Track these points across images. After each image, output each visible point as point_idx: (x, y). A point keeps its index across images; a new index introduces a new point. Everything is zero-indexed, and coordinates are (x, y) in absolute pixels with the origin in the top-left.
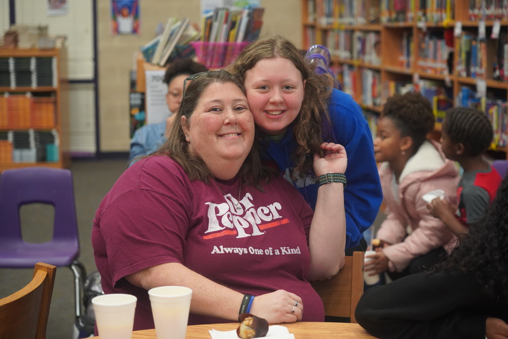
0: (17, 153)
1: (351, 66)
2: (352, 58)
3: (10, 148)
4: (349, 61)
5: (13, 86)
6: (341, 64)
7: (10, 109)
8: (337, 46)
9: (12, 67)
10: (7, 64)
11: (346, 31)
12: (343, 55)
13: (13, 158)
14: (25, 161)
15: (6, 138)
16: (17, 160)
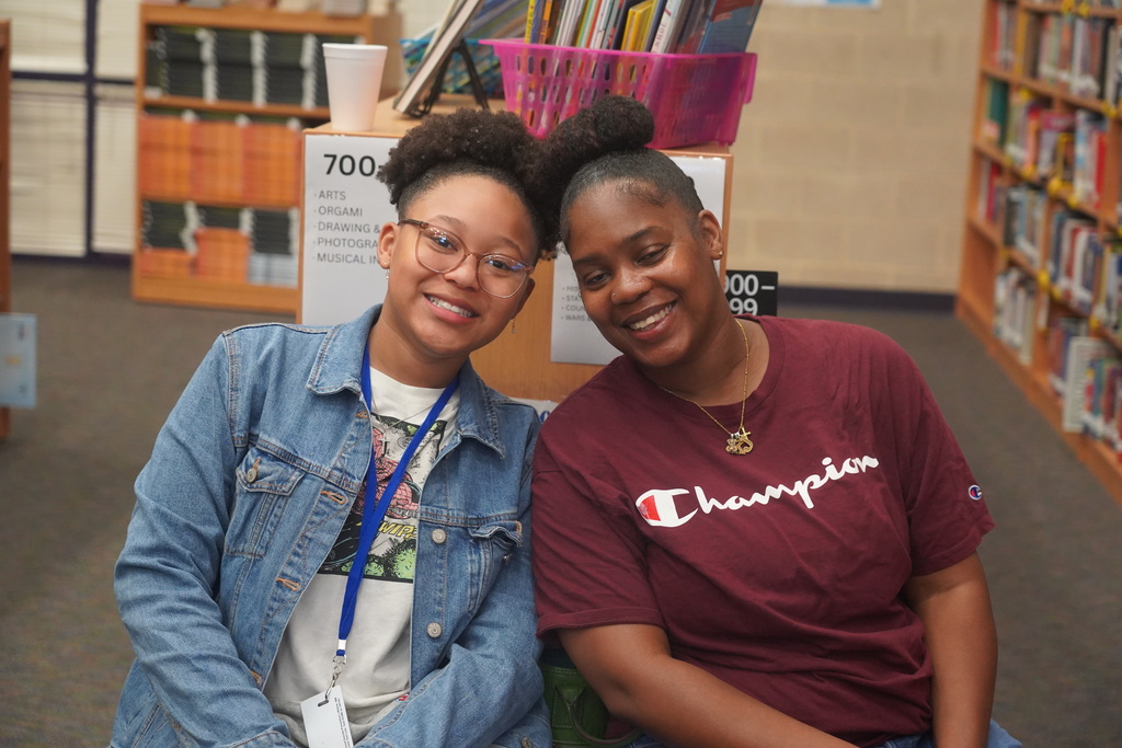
0: (259, 262)
1: (1097, 117)
2: (1101, 96)
3: (244, 248)
4: (1094, 103)
5: (259, 100)
6: (1072, 108)
7: (250, 156)
8: (1065, 59)
9: (258, 55)
10: (248, 45)
11: (1092, 20)
12: (1080, 83)
13: (249, 273)
14: (276, 282)
15: (234, 224)
16: (258, 280)
